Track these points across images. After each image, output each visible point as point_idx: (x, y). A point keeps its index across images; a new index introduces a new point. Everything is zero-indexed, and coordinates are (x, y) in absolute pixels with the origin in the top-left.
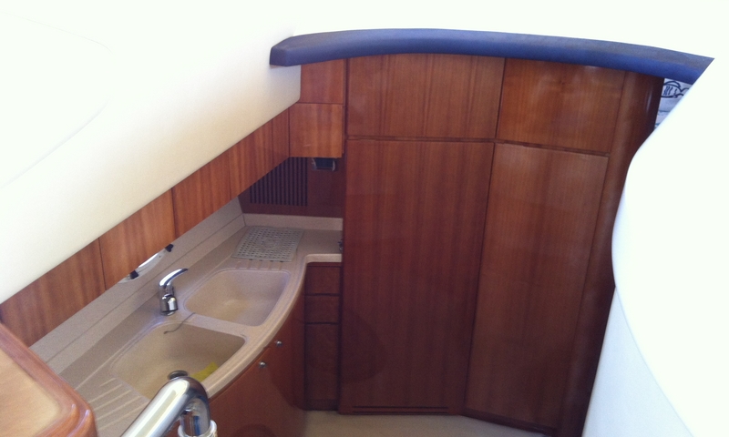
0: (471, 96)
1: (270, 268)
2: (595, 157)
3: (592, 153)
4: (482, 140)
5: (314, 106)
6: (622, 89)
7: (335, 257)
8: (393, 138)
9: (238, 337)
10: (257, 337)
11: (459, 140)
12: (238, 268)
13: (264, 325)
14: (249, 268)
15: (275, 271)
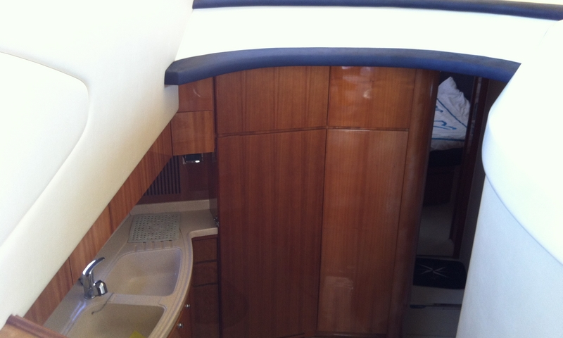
0: (308, 96)
1: (163, 247)
2: (399, 132)
3: (396, 129)
4: (318, 128)
5: (191, 114)
6: (414, 82)
7: (213, 231)
8: (252, 133)
9: (157, 307)
10: (173, 304)
11: (300, 130)
12: (136, 251)
13: (175, 293)
14: (145, 249)
15: (168, 249)
